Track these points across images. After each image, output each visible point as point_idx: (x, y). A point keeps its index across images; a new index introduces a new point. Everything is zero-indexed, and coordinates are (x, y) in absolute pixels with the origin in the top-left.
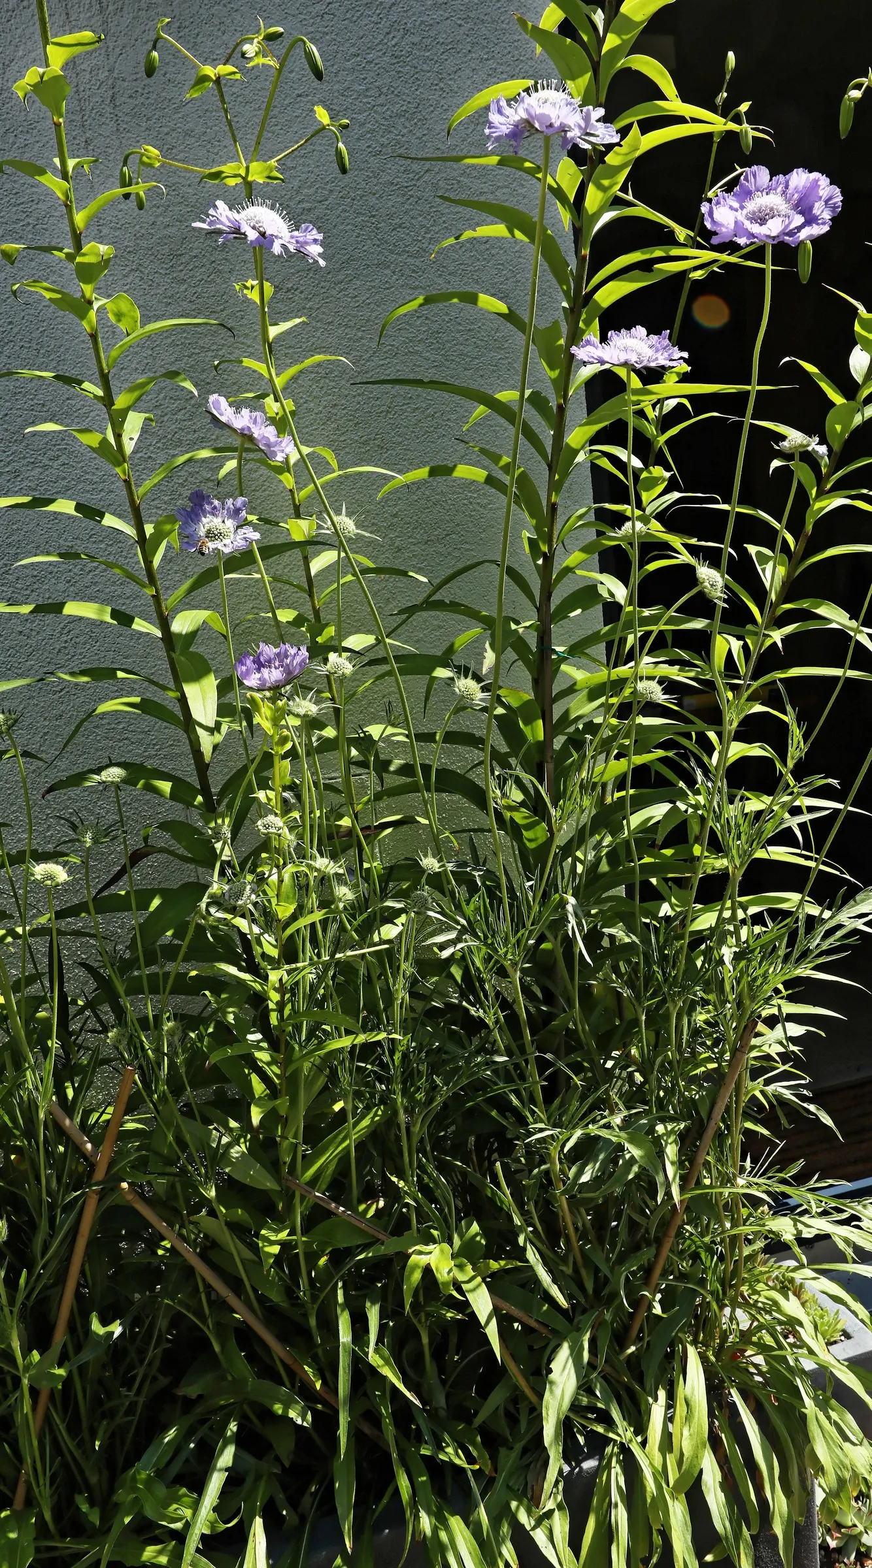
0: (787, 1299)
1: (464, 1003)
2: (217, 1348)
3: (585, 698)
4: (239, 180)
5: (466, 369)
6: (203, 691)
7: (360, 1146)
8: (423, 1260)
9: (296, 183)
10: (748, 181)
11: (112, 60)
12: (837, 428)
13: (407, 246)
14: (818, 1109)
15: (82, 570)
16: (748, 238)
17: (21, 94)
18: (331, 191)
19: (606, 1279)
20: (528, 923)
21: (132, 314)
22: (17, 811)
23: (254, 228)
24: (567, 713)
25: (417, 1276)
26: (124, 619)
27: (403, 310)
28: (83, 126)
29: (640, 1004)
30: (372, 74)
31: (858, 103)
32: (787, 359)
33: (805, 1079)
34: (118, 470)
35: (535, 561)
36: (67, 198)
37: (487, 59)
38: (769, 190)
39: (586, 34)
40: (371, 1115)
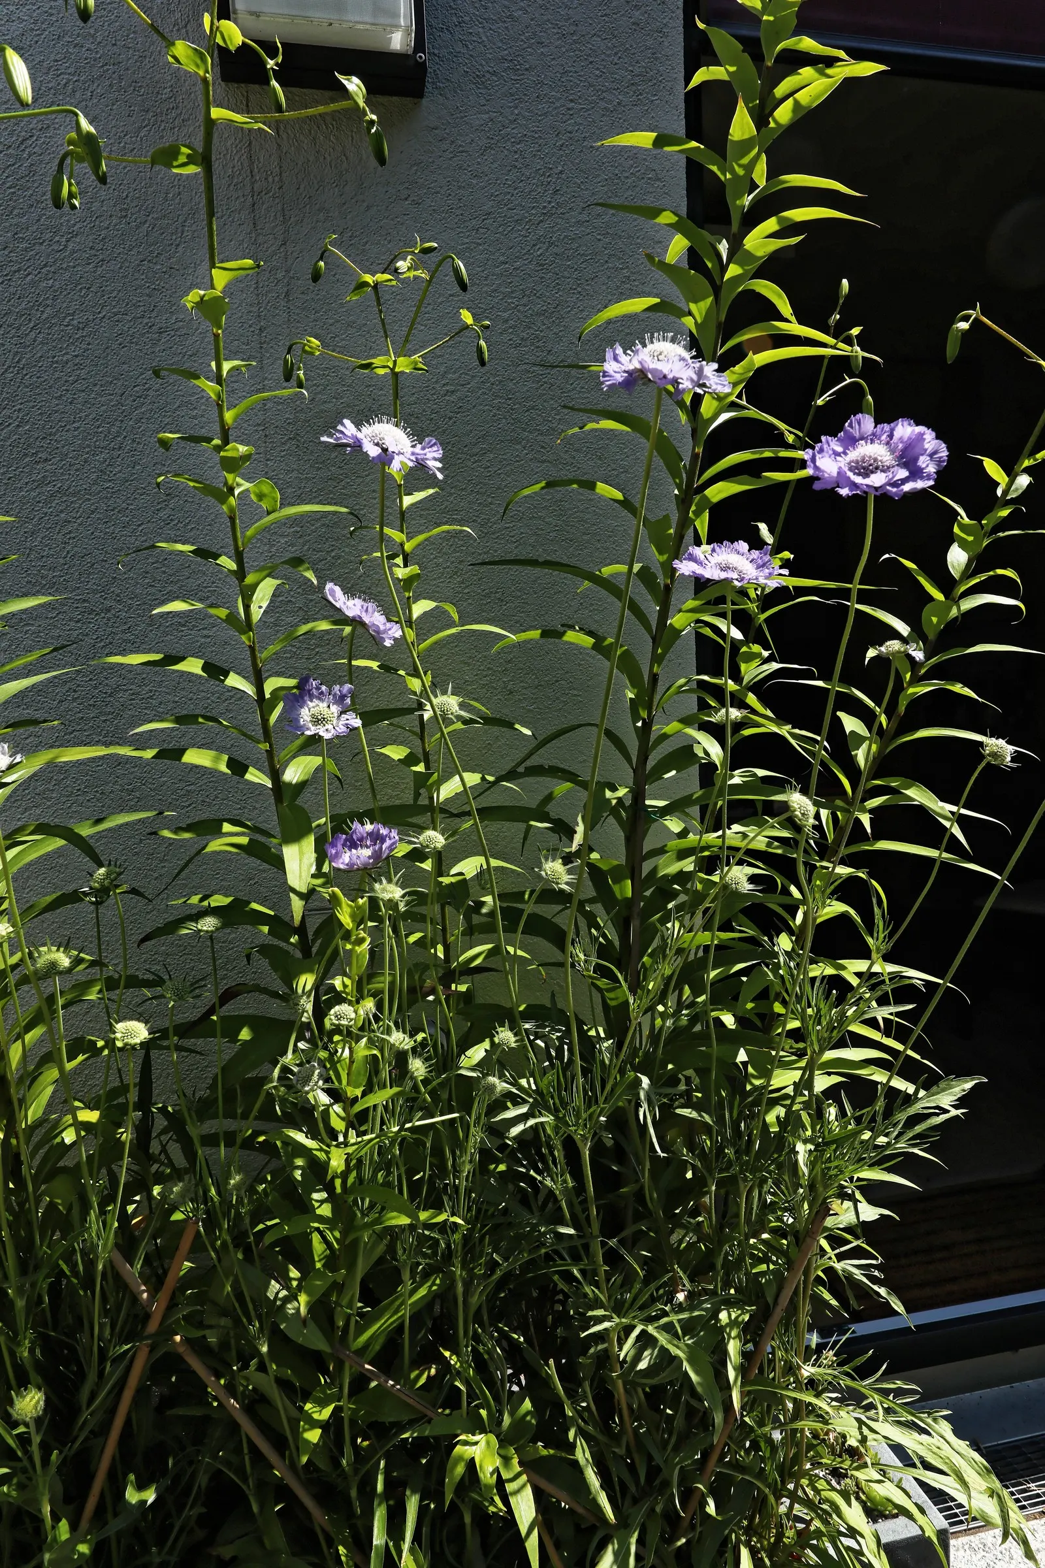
0: (850, 1505)
1: (532, 1172)
2: (255, 1508)
3: (674, 856)
4: (387, 370)
5: (584, 534)
6: (301, 853)
7: (416, 1317)
8: (469, 1451)
9: (443, 369)
10: (852, 427)
11: (289, 262)
12: (933, 621)
13: (537, 425)
14: (889, 1293)
15: (218, 698)
16: (851, 490)
17: (189, 305)
18: (473, 377)
19: (659, 1470)
20: (601, 1099)
21: (274, 495)
22: (137, 914)
23: (377, 444)
24: (654, 870)
25: (460, 1469)
26: (238, 767)
27: (526, 492)
28: (259, 316)
29: (711, 1174)
30: (517, 279)
31: (965, 333)
32: (887, 556)
33: (877, 1259)
34: (244, 638)
35: (634, 722)
36: (219, 397)
37: (622, 269)
38: (873, 438)
39: (710, 261)
40: (429, 1284)
